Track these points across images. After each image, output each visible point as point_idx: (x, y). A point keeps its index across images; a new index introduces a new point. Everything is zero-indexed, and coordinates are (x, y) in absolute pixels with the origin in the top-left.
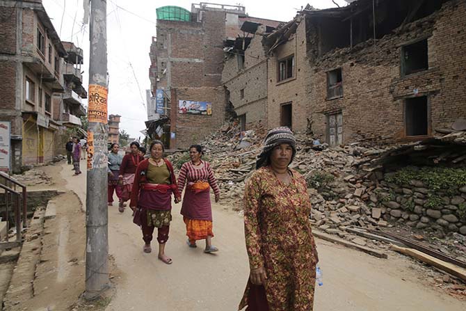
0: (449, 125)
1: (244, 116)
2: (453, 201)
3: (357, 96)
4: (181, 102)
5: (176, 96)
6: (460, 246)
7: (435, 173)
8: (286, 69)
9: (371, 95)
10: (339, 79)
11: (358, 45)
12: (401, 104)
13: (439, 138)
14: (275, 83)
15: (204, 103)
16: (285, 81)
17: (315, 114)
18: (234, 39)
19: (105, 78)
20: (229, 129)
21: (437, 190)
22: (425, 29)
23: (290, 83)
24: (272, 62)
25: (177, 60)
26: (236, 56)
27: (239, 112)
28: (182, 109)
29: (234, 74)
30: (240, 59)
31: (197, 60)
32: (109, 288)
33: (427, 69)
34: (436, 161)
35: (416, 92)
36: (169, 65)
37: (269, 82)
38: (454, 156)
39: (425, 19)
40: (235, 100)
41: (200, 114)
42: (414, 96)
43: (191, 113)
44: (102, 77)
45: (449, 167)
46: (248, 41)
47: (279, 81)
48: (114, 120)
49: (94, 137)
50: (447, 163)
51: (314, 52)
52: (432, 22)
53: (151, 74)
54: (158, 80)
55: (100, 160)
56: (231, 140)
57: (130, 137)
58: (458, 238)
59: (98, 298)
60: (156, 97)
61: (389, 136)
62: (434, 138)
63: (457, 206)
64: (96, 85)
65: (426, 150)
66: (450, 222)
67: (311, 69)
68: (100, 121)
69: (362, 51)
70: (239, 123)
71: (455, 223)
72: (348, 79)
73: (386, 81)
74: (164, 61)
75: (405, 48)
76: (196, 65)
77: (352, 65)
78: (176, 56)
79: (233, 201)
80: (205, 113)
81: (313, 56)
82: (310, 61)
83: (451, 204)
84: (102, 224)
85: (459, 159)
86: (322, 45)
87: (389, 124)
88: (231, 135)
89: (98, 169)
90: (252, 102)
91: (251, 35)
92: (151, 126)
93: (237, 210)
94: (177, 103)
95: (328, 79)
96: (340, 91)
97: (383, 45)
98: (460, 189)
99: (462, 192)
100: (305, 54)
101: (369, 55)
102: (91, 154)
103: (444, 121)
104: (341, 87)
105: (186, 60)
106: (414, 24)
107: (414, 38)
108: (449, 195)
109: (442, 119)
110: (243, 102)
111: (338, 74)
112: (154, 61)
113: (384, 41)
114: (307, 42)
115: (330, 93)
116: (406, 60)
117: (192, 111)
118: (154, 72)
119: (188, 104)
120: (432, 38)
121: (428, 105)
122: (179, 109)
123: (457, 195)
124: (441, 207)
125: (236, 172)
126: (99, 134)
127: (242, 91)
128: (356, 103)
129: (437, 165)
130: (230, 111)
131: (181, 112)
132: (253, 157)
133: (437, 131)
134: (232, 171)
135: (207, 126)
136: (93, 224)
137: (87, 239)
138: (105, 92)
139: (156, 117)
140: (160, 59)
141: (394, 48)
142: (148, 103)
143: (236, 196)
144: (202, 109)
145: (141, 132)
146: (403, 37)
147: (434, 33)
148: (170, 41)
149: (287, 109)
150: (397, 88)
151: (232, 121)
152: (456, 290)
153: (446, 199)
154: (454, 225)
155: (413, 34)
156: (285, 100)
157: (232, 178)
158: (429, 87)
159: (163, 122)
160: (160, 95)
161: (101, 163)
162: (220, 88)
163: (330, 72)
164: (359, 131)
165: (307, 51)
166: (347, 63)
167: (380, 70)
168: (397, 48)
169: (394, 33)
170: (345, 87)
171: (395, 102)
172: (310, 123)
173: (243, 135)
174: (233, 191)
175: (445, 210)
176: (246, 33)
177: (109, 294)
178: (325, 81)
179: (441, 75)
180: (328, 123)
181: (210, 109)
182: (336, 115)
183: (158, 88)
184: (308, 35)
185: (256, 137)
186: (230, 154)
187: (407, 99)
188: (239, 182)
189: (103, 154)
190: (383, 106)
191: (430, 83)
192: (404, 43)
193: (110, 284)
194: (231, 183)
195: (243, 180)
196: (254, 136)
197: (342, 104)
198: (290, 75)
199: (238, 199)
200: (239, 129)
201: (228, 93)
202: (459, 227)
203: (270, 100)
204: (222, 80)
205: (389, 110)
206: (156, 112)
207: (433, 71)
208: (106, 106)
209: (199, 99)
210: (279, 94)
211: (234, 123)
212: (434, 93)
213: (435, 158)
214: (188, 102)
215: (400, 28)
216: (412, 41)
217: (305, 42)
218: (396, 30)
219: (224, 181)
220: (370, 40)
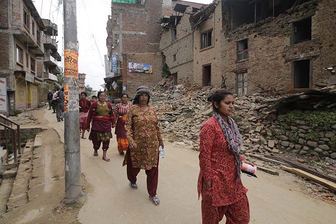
0: (325, 81)
1: (176, 74)
2: (326, 135)
3: (258, 60)
4: (130, 64)
5: (126, 59)
6: (331, 167)
7: (314, 115)
8: (207, 39)
9: (269, 59)
10: (246, 47)
11: (260, 22)
12: (291, 65)
13: (318, 90)
14: (199, 50)
15: (147, 64)
16: (204, 49)
17: (228, 73)
18: (169, 17)
19: (76, 45)
20: (165, 83)
21: (315, 127)
22: (309, 10)
23: (210, 50)
24: (197, 35)
25: (127, 32)
26: (170, 30)
27: (172, 71)
28: (131, 69)
29: (169, 43)
30: (174, 32)
31: (141, 33)
32: (82, 196)
33: (310, 40)
34: (315, 107)
35: (302, 56)
36: (121, 36)
37: (194, 49)
38: (329, 103)
39: (310, 2)
40: (170, 62)
41: (144, 72)
42: (300, 59)
43: (137, 72)
44: (74, 44)
45: (324, 110)
46: (179, 18)
47: (201, 48)
48: (82, 77)
49: (70, 88)
50: (323, 108)
51: (227, 27)
52: (315, 4)
53: (108, 43)
54: (113, 47)
55: (74, 105)
56: (167, 92)
57: (93, 90)
58: (329, 161)
59: (74, 203)
60: (112, 60)
61: (281, 89)
62: (314, 91)
63: (329, 138)
64: (70, 50)
65: (308, 98)
66: (324, 150)
67: (224, 39)
68: (73, 77)
69: (263, 26)
70: (172, 79)
71: (328, 150)
72: (252, 47)
73: (280, 48)
74: (118, 34)
75: (295, 24)
76: (140, 37)
77: (256, 36)
78: (126, 30)
79: (168, 135)
80: (148, 72)
81: (227, 30)
82: (225, 34)
83: (325, 137)
84: (76, 150)
85: (332, 105)
86: (234, 21)
87: (282, 80)
88: (166, 88)
89: (72, 112)
90: (182, 64)
91: (181, 14)
92: (108, 81)
93: (172, 142)
94: (127, 65)
95: (238, 47)
96: (246, 56)
97: (279, 22)
98: (332, 127)
99: (333, 129)
100: (221, 29)
101: (268, 29)
102: (67, 101)
103: (322, 78)
104: (247, 52)
105: (133, 33)
106: (302, 6)
107: (302, 16)
108: (324, 131)
109: (320, 76)
110: (175, 63)
111: (245, 43)
112: (110, 33)
113: (279, 18)
114: (223, 19)
115: (239, 57)
116: (295, 33)
117: (138, 71)
118: (110, 42)
119: (136, 66)
120: (315, 16)
121: (310, 66)
122: (129, 69)
123: (330, 130)
124: (317, 140)
125: (170, 115)
126: (72, 86)
127: (175, 55)
128: (257, 64)
129: (316, 110)
130: (166, 70)
131: (130, 71)
132: (182, 104)
133: (316, 85)
134: (168, 114)
135: (149, 82)
136: (70, 151)
137: (66, 162)
138: (76, 55)
139: (112, 75)
140: (114, 32)
141: (286, 23)
142: (106, 64)
143: (170, 131)
144: (145, 69)
145: (101, 86)
146: (293, 15)
147: (316, 12)
148: (121, 18)
149: (207, 69)
150: (288, 53)
151: (167, 77)
152: (327, 197)
153: (322, 134)
154: (327, 152)
155: (301, 13)
156: (206, 63)
157: (168, 119)
158: (311, 53)
159: (116, 78)
160: (114, 59)
161: (75, 107)
162: (159, 54)
163: (239, 41)
164: (260, 85)
165: (222, 26)
166: (252, 35)
167: (276, 41)
168: (289, 24)
169: (287, 13)
170: (250, 53)
171: (286, 64)
172: (224, 79)
173: (175, 88)
174: (168, 128)
175: (321, 142)
176: (178, 13)
177: (82, 200)
178: (235, 48)
179: (320, 44)
180: (237, 79)
181: (151, 69)
182: (243, 73)
183: (113, 53)
184: (223, 14)
185: (185, 89)
186: (166, 101)
187: (295, 62)
188: (173, 121)
189: (75, 101)
190: (278, 67)
191: (312, 50)
192: (294, 20)
193: (82, 193)
194: (167, 123)
195: (175, 120)
196: (183, 89)
197: (248, 65)
198: (210, 44)
199: (172, 134)
200: (173, 83)
201: (164, 57)
202: (330, 153)
203: (195, 62)
204: (160, 47)
205: (282, 70)
206: (112, 71)
207: (314, 41)
208: (77, 66)
209: (144, 62)
210: (201, 58)
211: (168, 79)
212: (315, 57)
213: (315, 105)
214: (135, 64)
215: (292, 9)
216: (301, 18)
217: (221, 19)
218: (289, 11)
219: (162, 121)
220: (269, 17)
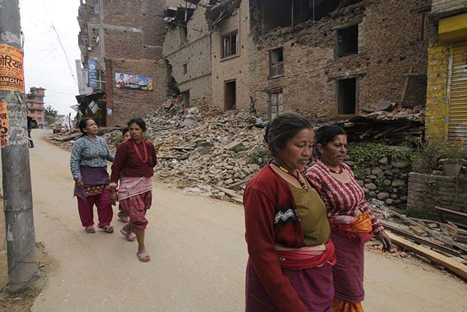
0: (372, 106)
1: (187, 93)
2: (373, 171)
3: (296, 76)
4: (117, 75)
5: (111, 68)
6: (378, 210)
7: (360, 148)
8: (230, 45)
9: (309, 75)
10: (281, 59)
11: (299, 25)
12: (334, 85)
13: (365, 116)
14: (219, 59)
15: (144, 77)
16: (229, 58)
17: (258, 93)
18: (176, 9)
19: (19, 38)
20: (172, 105)
21: (361, 163)
22: (356, 15)
23: (234, 60)
24: (216, 37)
25: (112, 27)
26: (178, 28)
27: (182, 88)
28: (119, 83)
29: (176, 47)
30: (183, 31)
31: (135, 30)
32: (38, 277)
33: (357, 53)
34: (361, 137)
35: (347, 74)
36: (102, 32)
37: (213, 58)
38: (376, 132)
39: (357, 5)
40: (178, 75)
41: (140, 89)
42: (345, 78)
43: (129, 88)
44: (14, 36)
45: (372, 142)
46: (191, 12)
47: (223, 57)
48: (37, 94)
49: (9, 108)
50: (369, 139)
51: (257, 29)
52: (363, 9)
53: (80, 42)
54: (90, 49)
55: (18, 135)
56: (175, 117)
57: (58, 114)
58: (376, 203)
59: (26, 290)
60: (88, 68)
61: (323, 115)
62: (360, 117)
63: (376, 175)
64: (6, 45)
65: (353, 127)
66: (370, 190)
67: (254, 47)
68: (16, 89)
69: (302, 32)
70: (182, 99)
71: (374, 190)
72: (289, 59)
73: (322, 62)
74: (96, 28)
75: (340, 32)
76: (134, 35)
77: (293, 44)
78: (110, 23)
79: (177, 179)
80: (146, 88)
81: (257, 34)
82: (253, 38)
83: (371, 174)
84: (25, 208)
85: (379, 135)
86: (265, 23)
87: (324, 103)
88: (174, 112)
89: (15, 146)
90: (196, 79)
91: (193, 6)
92: (83, 101)
93: (182, 188)
94: (113, 76)
95: (270, 56)
96: (281, 71)
97: (321, 27)
98: (380, 161)
99: (380, 164)
100: (248, 31)
101: (308, 36)
102: (6, 129)
103: (369, 102)
104: (282, 66)
105: (122, 28)
106: (347, 9)
107: (347, 22)
108: (371, 166)
109: (367, 100)
110: (186, 77)
111: (279, 53)
112: (84, 26)
113: (321, 23)
114: (251, 18)
115: (272, 72)
116: (340, 44)
117: (130, 86)
118: (84, 39)
119: (126, 78)
120: (362, 23)
121: (357, 86)
122: (116, 83)
123: (377, 166)
124: (364, 177)
125: (180, 150)
126: (14, 105)
127: (185, 66)
128: (295, 82)
129: (362, 141)
130: (172, 86)
131: (118, 86)
132: (197, 134)
133: (362, 110)
134: (176, 149)
135: (148, 102)
136: (14, 210)
137: (7, 226)
138: (20, 55)
139: (89, 91)
140: (91, 25)
141: (329, 30)
142: (78, 74)
143: (180, 174)
144: (141, 83)
145: (71, 107)
146: (338, 20)
147: (364, 19)
148: (101, 5)
149: (231, 86)
150: (331, 69)
151: (175, 97)
152: (373, 246)
153: (368, 170)
154: (373, 192)
155: (346, 18)
156: (229, 78)
157: (176, 156)
158: (358, 70)
159: (93, 98)
160: (92, 66)
161: (20, 139)
162: (161, 61)
163: (274, 50)
164: (298, 110)
165: (251, 28)
166: (288, 43)
167: (317, 51)
168: (332, 31)
169: (331, 16)
170: (285, 66)
171: (329, 83)
172: (253, 101)
173: (187, 112)
174: (177, 169)
175: (367, 180)
176: (189, 4)
177: (39, 284)
178: (268, 59)
179: (368, 59)
180: (269, 102)
181: (151, 84)
182: (277, 93)
183: (90, 58)
184: (251, 11)
185: (200, 114)
186: (174, 131)
187: (339, 80)
188: (184, 160)
189: (20, 128)
190: (319, 87)
191: (359, 66)
192: (338, 27)
193: (39, 273)
194: (175, 161)
195: (187, 158)
196: (198, 114)
197: (283, 83)
198: (234, 52)
199: (182, 177)
200: (183, 106)
201: (170, 68)
202: (377, 194)
203: (214, 76)
204: (164, 53)
205: (324, 90)
206: (88, 86)
207: (362, 55)
208: (22, 72)
209: (139, 73)
210: (223, 70)
211: (177, 100)
212: (362, 75)
213: (361, 134)
214: (126, 75)
215: (336, 11)
216: (345, 25)
217: (249, 18)
218: (332, 14)
219: (168, 159)
220: (309, 21)
